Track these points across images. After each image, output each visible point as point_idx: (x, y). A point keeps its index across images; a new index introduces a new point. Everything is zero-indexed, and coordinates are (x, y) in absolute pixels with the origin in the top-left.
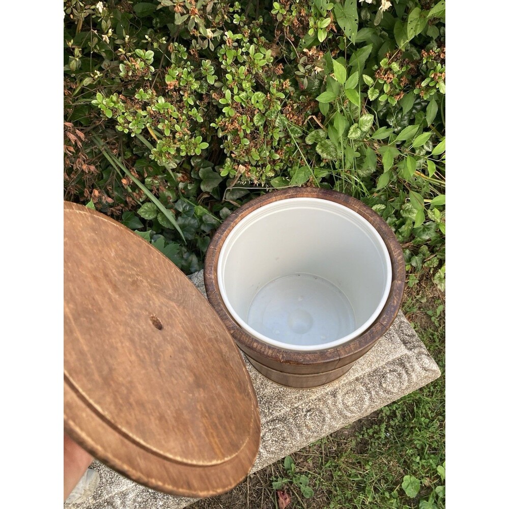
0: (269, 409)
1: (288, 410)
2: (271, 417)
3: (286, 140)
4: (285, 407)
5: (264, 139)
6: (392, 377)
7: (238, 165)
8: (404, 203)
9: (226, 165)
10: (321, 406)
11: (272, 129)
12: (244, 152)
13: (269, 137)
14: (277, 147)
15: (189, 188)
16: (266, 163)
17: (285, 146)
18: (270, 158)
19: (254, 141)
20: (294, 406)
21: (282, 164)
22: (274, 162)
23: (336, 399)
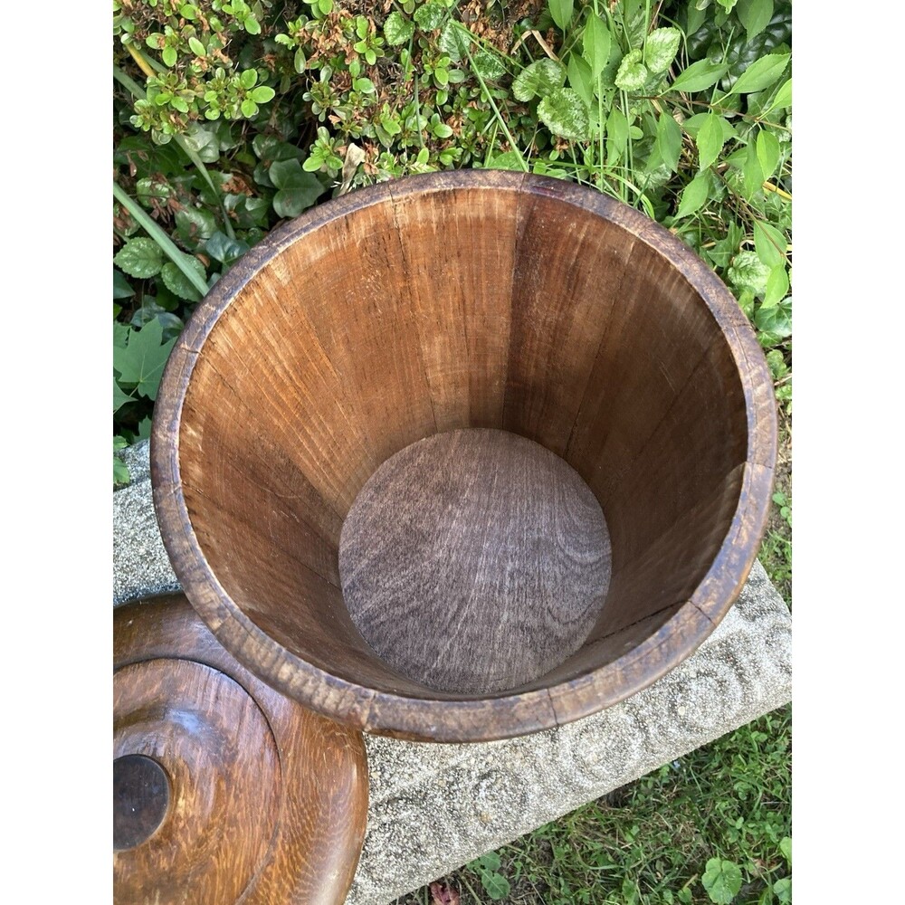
0: (383, 770)
1: (433, 773)
2: (388, 792)
3: (469, 90)
4: (424, 767)
5: (413, 83)
6: (702, 690)
7: (347, 145)
8: (737, 252)
9: (317, 143)
10: (518, 763)
11: (433, 60)
12: (361, 114)
13: (425, 79)
14: (448, 108)
15: (249, 207)
16: (418, 145)
17: (465, 106)
18: (430, 134)
19: (389, 87)
20: (447, 763)
21: (459, 151)
22: (438, 145)
23: (557, 745)
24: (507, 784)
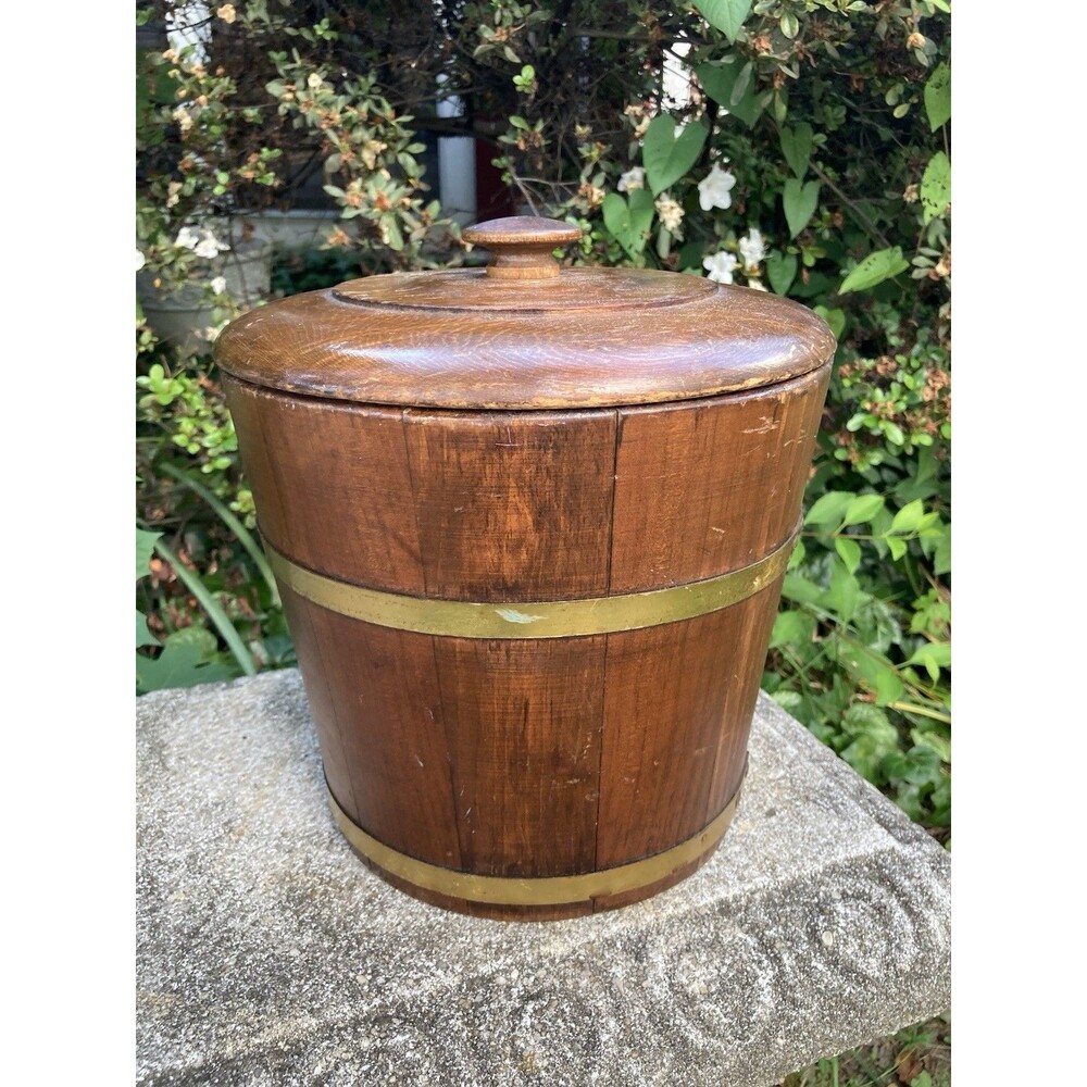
6: (853, 914)
23: (645, 964)
24: (567, 1010)
